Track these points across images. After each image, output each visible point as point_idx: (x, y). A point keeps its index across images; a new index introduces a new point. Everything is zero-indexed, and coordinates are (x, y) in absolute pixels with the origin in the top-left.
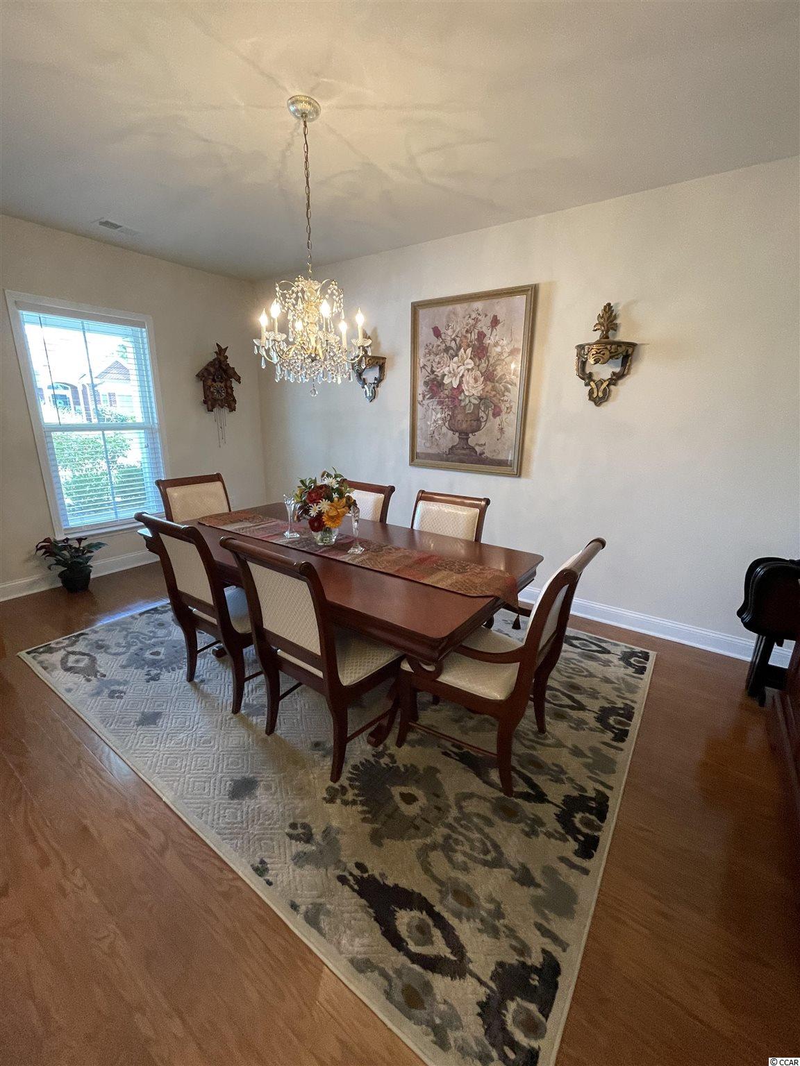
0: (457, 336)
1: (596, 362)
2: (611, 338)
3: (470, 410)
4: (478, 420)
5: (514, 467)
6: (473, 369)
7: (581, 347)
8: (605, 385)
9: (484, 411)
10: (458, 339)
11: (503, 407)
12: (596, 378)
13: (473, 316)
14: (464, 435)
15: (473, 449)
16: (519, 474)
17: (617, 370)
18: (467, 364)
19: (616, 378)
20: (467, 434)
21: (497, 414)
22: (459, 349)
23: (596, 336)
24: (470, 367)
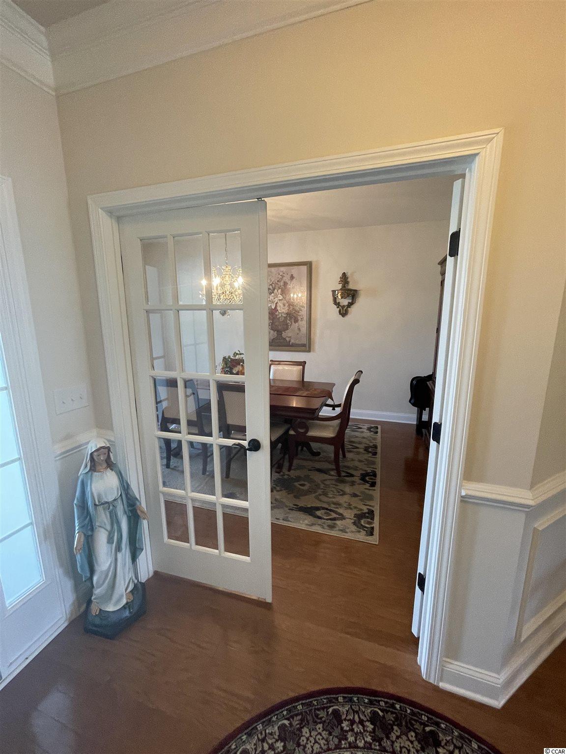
0: (273, 283)
1: (342, 298)
2: (347, 287)
3: (282, 319)
4: (287, 324)
5: (307, 347)
6: (282, 300)
7: (334, 292)
8: (346, 308)
9: (290, 320)
10: (273, 285)
11: (299, 318)
12: (341, 304)
13: (281, 274)
14: (279, 332)
15: (285, 339)
16: (309, 351)
17: (350, 301)
18: (279, 297)
19: (350, 305)
20: (281, 332)
21: (296, 321)
22: (274, 289)
23: (340, 286)
24: (281, 298)
